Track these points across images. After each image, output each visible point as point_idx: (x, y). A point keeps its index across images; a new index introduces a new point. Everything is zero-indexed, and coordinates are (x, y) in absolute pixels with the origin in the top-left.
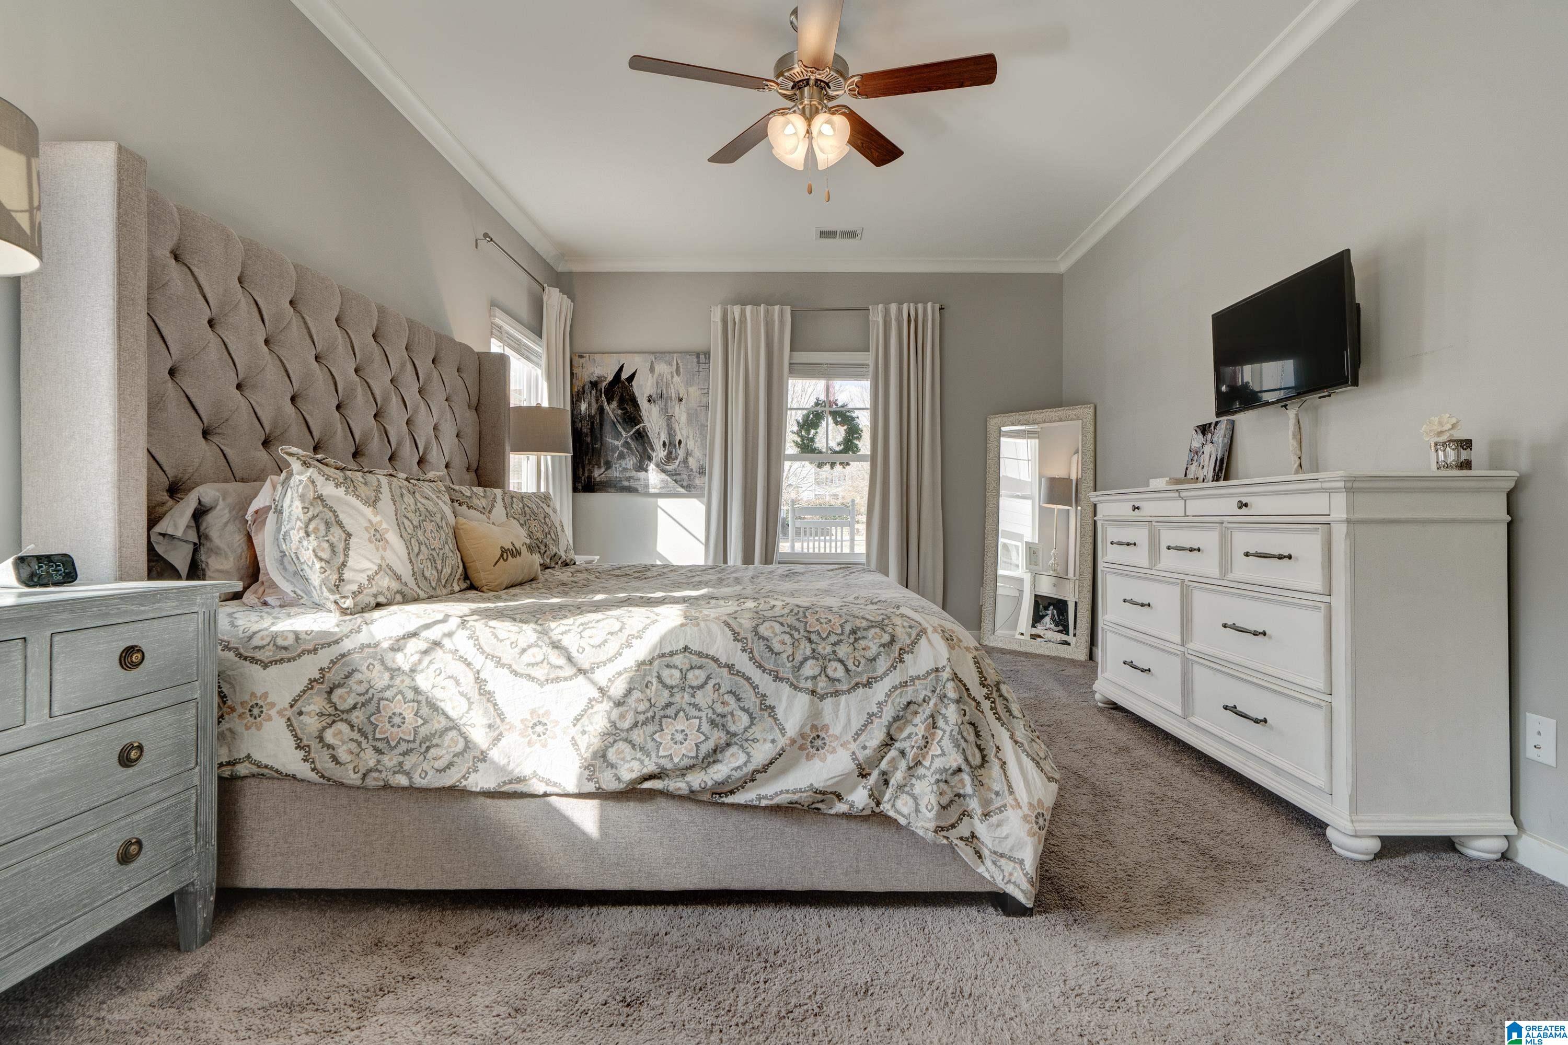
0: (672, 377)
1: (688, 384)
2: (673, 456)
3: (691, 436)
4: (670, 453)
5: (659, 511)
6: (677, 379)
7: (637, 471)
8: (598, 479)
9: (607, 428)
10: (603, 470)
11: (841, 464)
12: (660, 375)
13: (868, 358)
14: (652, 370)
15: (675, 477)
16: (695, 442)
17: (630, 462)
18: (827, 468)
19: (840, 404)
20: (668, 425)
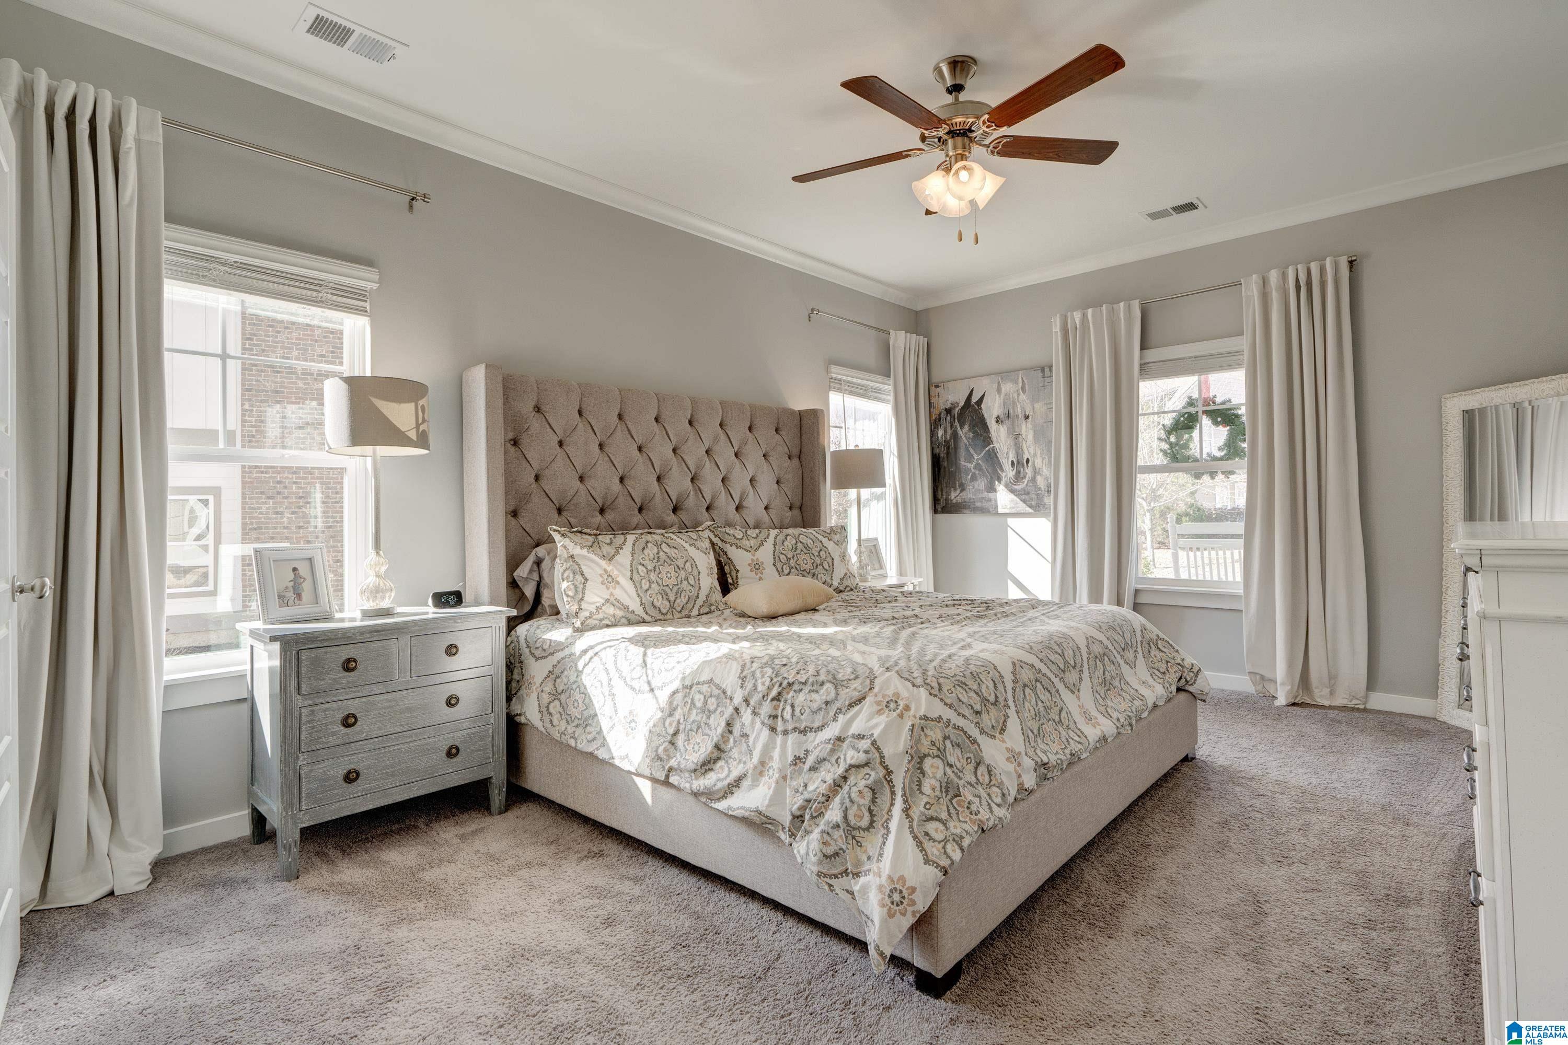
0: (1018, 395)
1: (1035, 400)
2: (1022, 475)
3: (1038, 455)
4: (1018, 472)
5: (1010, 531)
6: (1023, 397)
7: (989, 492)
8: (954, 501)
9: (962, 453)
10: (958, 492)
11: (1223, 473)
12: (1006, 395)
13: (1243, 343)
14: (999, 390)
15: (1023, 497)
16: (1043, 459)
17: (981, 484)
18: (1206, 478)
19: (1218, 400)
20: (1016, 444)
